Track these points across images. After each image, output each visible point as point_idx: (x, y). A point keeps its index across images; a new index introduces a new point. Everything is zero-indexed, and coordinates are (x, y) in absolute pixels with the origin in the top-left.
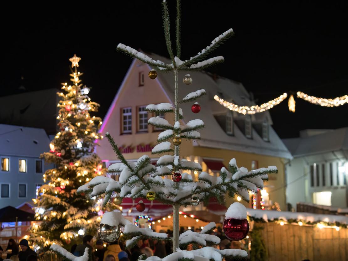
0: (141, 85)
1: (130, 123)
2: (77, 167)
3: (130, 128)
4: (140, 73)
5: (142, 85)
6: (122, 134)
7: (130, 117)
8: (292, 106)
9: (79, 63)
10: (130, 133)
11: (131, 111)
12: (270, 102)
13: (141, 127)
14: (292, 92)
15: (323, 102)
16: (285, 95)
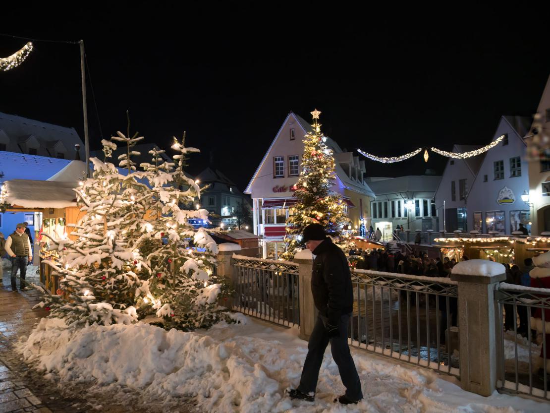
0: (291, 140)
1: (282, 169)
2: (327, 202)
3: (282, 173)
4: (291, 130)
5: (293, 139)
6: (275, 177)
7: (282, 164)
8: (426, 157)
9: (319, 115)
10: (283, 177)
11: (282, 159)
12: (408, 154)
13: (292, 172)
14: (426, 147)
15: (453, 155)
16: (420, 150)
